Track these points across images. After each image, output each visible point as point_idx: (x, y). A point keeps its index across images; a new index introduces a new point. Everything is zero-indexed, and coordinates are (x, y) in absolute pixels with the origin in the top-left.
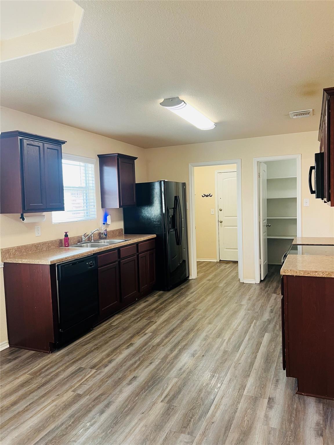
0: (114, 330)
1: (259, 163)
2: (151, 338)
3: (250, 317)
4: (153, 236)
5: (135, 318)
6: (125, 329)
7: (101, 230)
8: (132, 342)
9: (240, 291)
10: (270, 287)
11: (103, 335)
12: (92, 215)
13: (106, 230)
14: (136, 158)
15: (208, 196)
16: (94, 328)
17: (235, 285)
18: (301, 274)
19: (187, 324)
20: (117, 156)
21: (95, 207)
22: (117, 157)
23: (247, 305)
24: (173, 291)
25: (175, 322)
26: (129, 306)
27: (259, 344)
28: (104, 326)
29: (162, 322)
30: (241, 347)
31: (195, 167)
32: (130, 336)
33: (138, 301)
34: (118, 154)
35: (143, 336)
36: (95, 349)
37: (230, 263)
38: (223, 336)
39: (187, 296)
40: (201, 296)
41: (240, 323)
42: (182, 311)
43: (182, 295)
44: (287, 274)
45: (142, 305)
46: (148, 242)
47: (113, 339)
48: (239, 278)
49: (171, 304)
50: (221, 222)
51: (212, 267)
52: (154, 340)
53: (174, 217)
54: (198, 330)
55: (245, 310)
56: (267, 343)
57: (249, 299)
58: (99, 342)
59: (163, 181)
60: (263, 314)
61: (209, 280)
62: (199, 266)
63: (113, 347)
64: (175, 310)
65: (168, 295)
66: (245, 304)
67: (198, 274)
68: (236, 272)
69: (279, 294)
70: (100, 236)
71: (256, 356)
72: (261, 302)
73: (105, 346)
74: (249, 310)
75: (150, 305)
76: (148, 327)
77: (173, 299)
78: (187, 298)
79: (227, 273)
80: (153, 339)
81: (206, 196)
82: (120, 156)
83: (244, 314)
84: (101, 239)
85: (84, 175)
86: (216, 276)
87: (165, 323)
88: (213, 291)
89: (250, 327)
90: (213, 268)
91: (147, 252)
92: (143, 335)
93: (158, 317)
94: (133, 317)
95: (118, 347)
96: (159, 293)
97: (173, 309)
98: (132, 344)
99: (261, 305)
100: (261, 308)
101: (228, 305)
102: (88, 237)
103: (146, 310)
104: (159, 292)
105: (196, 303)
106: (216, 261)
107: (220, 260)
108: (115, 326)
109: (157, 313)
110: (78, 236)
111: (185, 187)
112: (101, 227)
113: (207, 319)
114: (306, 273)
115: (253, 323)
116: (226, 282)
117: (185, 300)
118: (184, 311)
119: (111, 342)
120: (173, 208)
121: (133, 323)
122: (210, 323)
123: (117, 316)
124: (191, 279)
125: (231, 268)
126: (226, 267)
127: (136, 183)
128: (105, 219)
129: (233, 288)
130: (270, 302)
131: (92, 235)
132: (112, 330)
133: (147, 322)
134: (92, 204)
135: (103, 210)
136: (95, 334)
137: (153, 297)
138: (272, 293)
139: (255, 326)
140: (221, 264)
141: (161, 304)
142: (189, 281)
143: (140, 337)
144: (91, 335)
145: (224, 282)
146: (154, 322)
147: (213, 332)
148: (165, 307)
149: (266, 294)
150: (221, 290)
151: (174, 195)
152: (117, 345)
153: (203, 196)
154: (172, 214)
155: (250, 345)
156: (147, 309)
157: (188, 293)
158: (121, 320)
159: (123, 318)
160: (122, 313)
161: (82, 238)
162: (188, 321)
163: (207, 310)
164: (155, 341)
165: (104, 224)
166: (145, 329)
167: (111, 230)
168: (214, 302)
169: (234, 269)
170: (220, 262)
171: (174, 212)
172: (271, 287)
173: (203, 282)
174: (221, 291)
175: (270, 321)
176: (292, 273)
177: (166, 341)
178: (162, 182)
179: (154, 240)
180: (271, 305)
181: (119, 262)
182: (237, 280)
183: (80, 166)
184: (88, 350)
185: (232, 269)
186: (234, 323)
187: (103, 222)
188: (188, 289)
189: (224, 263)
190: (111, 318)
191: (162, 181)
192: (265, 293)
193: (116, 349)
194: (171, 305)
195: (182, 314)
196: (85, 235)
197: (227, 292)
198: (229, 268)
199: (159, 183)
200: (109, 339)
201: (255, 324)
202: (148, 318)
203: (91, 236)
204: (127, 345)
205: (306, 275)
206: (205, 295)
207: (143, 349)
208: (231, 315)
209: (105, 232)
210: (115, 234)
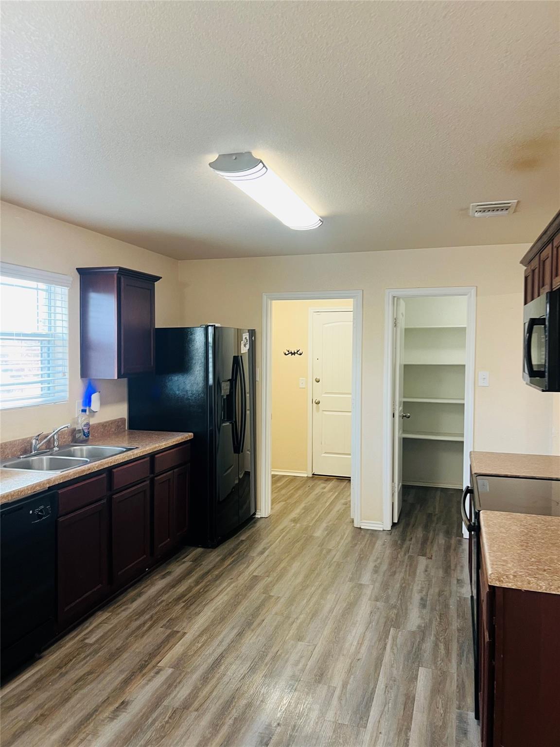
0: (88, 658)
1: (396, 299)
2: (171, 684)
3: (382, 620)
4: (187, 438)
5: (138, 623)
6: (113, 656)
7: (78, 424)
8: (125, 697)
9: (356, 548)
10: (411, 538)
11: (63, 675)
12: (58, 392)
13: (88, 424)
14: (158, 278)
15: (294, 353)
16: (44, 653)
17: (344, 534)
18: (541, 587)
19: (251, 641)
20: (117, 272)
21: (65, 375)
22: (117, 274)
23: (372, 586)
24: (224, 547)
25: (227, 633)
26: (130, 587)
27: (409, 700)
28: (69, 645)
29: (197, 634)
30: (372, 713)
31: (274, 301)
32: (123, 676)
33: (149, 573)
34: (120, 268)
35: (153, 677)
36: (36, 720)
37: (332, 480)
38: (329, 676)
39: (250, 561)
40: (280, 561)
41: (362, 636)
42: (240, 602)
43: (240, 557)
44: (505, 585)
45: (156, 586)
46: (175, 449)
47: (80, 688)
48: (352, 517)
49: (218, 582)
50: (318, 403)
51: (299, 489)
52: (177, 689)
53: (231, 397)
54: (275, 658)
55: (370, 599)
56: (425, 699)
57: (376, 570)
58: (49, 699)
59: (212, 326)
60: (406, 609)
61: (295, 521)
62: (275, 486)
63: (81, 714)
64: (226, 598)
65: (214, 556)
66: (367, 583)
67: (273, 506)
68: (343, 501)
69: (431, 558)
70: (74, 437)
71: (408, 740)
72: (399, 576)
73: (62, 710)
74: (377, 600)
75: (173, 586)
76: (166, 648)
77: (221, 569)
78: (252, 568)
79: (328, 504)
80: (176, 687)
81: (291, 353)
82: (123, 273)
83: (369, 612)
84: (76, 443)
85: (46, 309)
86: (307, 510)
87: (204, 638)
88: (303, 548)
89: (385, 648)
90: (300, 492)
91: (172, 471)
92: (152, 674)
93: (190, 618)
94: (136, 620)
95: (93, 713)
96: (194, 552)
97: (221, 596)
98: (124, 704)
99: (401, 586)
100: (401, 594)
101: (335, 585)
102: (47, 441)
103: (165, 597)
104: (194, 550)
105: (270, 579)
106: (305, 475)
107: (313, 474)
108: (92, 645)
109: (187, 609)
110: (23, 440)
111: (255, 338)
112: (78, 417)
113: (294, 625)
114: (553, 587)
115: (390, 637)
116: (327, 526)
117: (247, 573)
118: (245, 603)
119: (78, 696)
120: (229, 380)
121: (132, 639)
122: (300, 639)
123: (101, 617)
124: (259, 517)
125: (335, 492)
126: (325, 490)
127: (156, 327)
128: (88, 401)
129: (342, 541)
130: (416, 579)
131: (56, 437)
132: (84, 658)
133: (164, 633)
134: (60, 369)
135: (83, 381)
136: (43, 672)
137: (181, 564)
138: (419, 555)
139: (394, 647)
140: (316, 481)
141: (197, 583)
142: (255, 522)
143: (144, 682)
144: (33, 675)
145: (324, 525)
146: (179, 635)
147: (307, 665)
148: (205, 591)
149: (407, 557)
150: (319, 546)
151: (234, 353)
152: (90, 708)
153: (285, 354)
154: (228, 392)
155: (390, 704)
156: (167, 596)
157: (254, 553)
158: (107, 627)
159: (114, 621)
160: (110, 609)
161: (31, 444)
162: (253, 630)
163: (291, 601)
164: (178, 692)
165: (84, 411)
166: (158, 657)
167: (101, 421)
168: (307, 577)
169: (339, 494)
170: (312, 477)
171: (231, 388)
172: (414, 540)
173: (281, 527)
174: (319, 548)
175: (423, 631)
176: (519, 584)
177: (204, 692)
178: (210, 330)
179: (189, 444)
180: (419, 588)
181: (110, 499)
182: (347, 520)
183: (37, 289)
184: (21, 724)
185: (337, 494)
186: (350, 638)
187: (83, 406)
188: (255, 541)
189: (320, 479)
190: (87, 624)
191: (210, 326)
192: (405, 554)
193: (88, 717)
194: (217, 587)
195: (241, 609)
196: (39, 437)
197: (330, 550)
198: (330, 491)
199: (203, 329)
200: (73, 687)
201: (395, 639)
202: (168, 621)
203: (52, 439)
204: (112, 708)
205: (553, 591)
206: (287, 560)
207: (150, 720)
208: (343, 615)
209: (84, 428)
210: (108, 430)
